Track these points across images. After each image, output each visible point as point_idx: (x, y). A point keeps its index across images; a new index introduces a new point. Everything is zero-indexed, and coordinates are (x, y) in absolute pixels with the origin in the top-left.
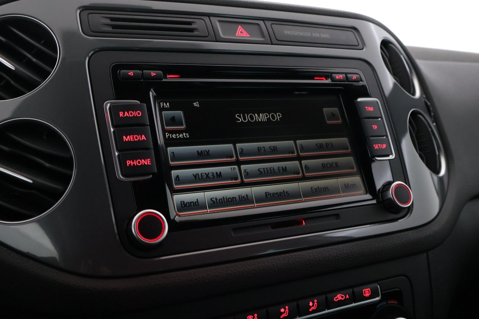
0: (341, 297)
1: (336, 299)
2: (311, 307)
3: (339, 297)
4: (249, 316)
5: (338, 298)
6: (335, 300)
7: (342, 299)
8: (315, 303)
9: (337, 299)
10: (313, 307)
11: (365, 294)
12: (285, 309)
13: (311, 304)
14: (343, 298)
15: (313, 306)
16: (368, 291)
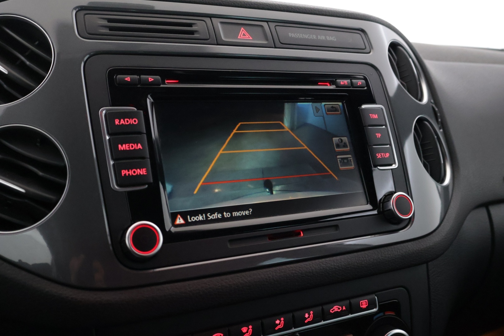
0: (337, 308)
1: (332, 311)
2: (306, 319)
3: (336, 308)
4: (243, 328)
5: (334, 310)
8: (311, 315)
9: (334, 311)
10: (309, 319)
11: (362, 306)
12: (281, 321)
13: (307, 316)
15: (309, 317)
16: (365, 303)
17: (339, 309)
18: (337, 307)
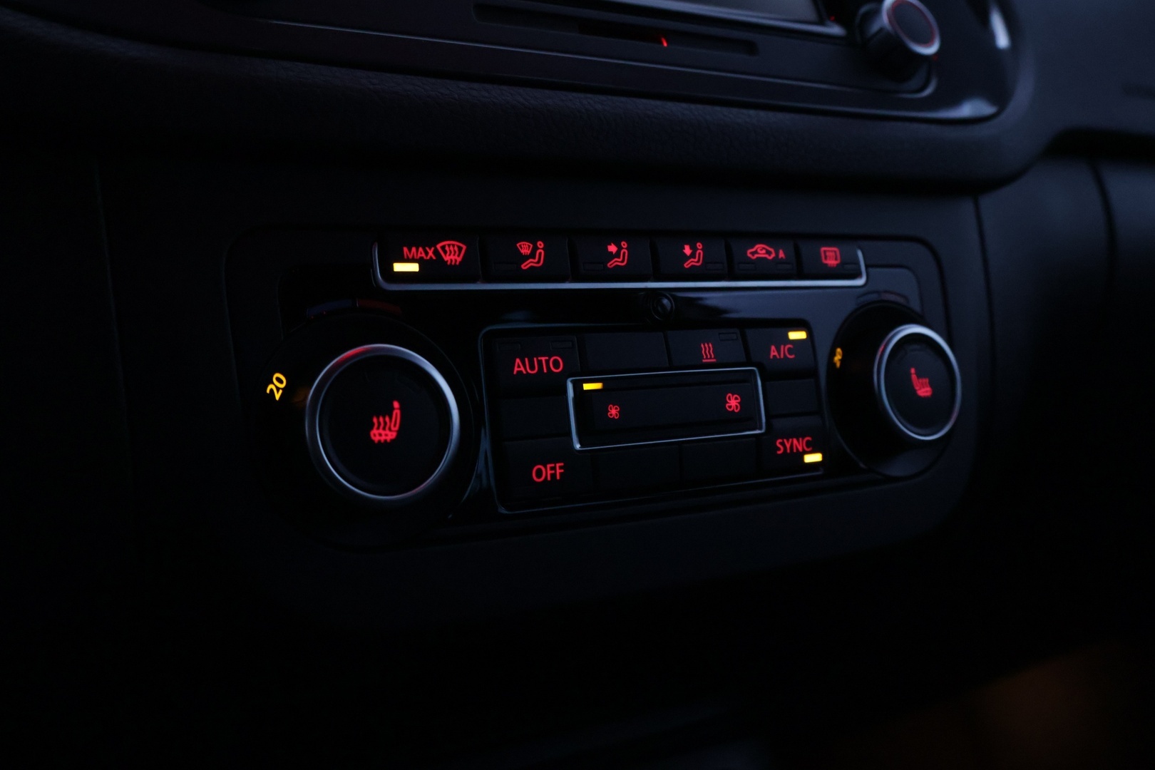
0: (764, 251)
1: (753, 253)
2: (687, 258)
3: (760, 251)
4: (522, 243)
5: (756, 252)
6: (749, 255)
7: (767, 256)
8: (698, 251)
9: (756, 256)
10: (692, 260)
11: (826, 258)
12: (620, 248)
13: (687, 250)
14: (770, 255)
15: (693, 255)
16: (833, 254)
17: (768, 253)
18: (764, 248)
